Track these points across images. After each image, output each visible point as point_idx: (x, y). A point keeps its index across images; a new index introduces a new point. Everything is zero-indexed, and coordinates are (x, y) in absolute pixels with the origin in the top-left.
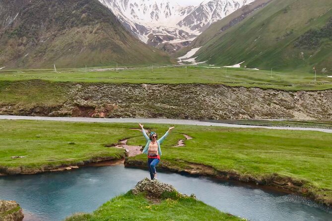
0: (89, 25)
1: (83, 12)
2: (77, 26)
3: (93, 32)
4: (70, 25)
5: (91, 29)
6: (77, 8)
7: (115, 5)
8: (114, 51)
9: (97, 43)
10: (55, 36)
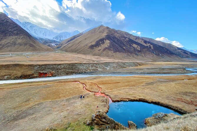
0: (18, 35)
1: (14, 30)
2: (12, 36)
3: (20, 38)
4: (9, 35)
5: (19, 37)
6: (11, 29)
7: (27, 29)
8: (31, 46)
9: (23, 43)
10: (2, 39)
